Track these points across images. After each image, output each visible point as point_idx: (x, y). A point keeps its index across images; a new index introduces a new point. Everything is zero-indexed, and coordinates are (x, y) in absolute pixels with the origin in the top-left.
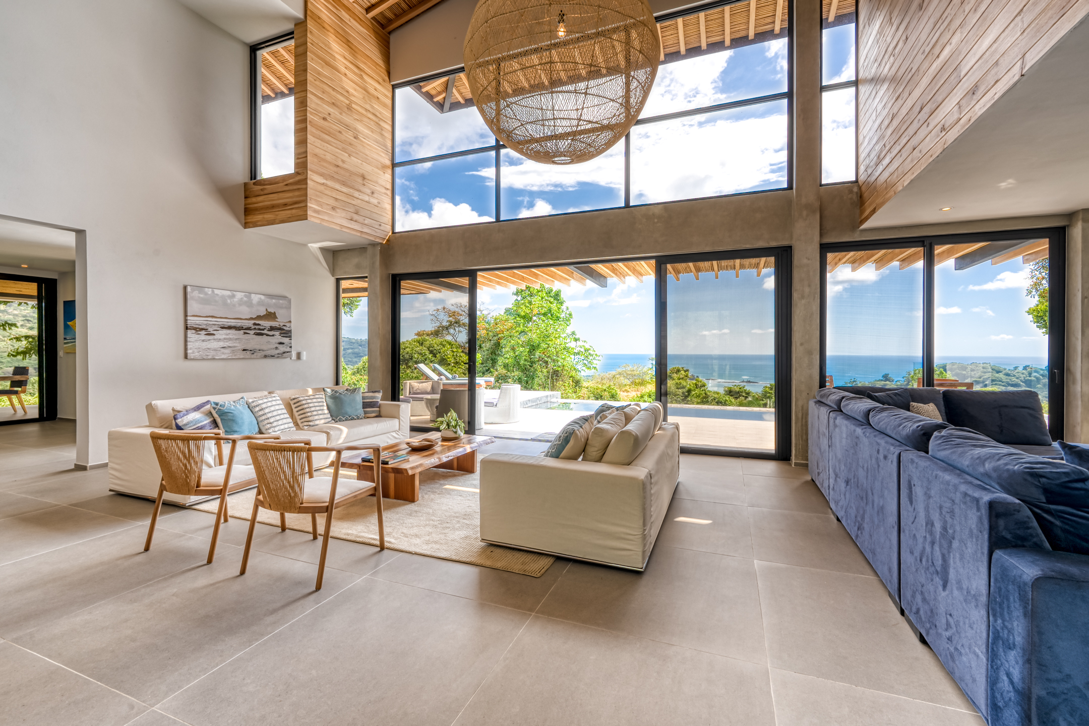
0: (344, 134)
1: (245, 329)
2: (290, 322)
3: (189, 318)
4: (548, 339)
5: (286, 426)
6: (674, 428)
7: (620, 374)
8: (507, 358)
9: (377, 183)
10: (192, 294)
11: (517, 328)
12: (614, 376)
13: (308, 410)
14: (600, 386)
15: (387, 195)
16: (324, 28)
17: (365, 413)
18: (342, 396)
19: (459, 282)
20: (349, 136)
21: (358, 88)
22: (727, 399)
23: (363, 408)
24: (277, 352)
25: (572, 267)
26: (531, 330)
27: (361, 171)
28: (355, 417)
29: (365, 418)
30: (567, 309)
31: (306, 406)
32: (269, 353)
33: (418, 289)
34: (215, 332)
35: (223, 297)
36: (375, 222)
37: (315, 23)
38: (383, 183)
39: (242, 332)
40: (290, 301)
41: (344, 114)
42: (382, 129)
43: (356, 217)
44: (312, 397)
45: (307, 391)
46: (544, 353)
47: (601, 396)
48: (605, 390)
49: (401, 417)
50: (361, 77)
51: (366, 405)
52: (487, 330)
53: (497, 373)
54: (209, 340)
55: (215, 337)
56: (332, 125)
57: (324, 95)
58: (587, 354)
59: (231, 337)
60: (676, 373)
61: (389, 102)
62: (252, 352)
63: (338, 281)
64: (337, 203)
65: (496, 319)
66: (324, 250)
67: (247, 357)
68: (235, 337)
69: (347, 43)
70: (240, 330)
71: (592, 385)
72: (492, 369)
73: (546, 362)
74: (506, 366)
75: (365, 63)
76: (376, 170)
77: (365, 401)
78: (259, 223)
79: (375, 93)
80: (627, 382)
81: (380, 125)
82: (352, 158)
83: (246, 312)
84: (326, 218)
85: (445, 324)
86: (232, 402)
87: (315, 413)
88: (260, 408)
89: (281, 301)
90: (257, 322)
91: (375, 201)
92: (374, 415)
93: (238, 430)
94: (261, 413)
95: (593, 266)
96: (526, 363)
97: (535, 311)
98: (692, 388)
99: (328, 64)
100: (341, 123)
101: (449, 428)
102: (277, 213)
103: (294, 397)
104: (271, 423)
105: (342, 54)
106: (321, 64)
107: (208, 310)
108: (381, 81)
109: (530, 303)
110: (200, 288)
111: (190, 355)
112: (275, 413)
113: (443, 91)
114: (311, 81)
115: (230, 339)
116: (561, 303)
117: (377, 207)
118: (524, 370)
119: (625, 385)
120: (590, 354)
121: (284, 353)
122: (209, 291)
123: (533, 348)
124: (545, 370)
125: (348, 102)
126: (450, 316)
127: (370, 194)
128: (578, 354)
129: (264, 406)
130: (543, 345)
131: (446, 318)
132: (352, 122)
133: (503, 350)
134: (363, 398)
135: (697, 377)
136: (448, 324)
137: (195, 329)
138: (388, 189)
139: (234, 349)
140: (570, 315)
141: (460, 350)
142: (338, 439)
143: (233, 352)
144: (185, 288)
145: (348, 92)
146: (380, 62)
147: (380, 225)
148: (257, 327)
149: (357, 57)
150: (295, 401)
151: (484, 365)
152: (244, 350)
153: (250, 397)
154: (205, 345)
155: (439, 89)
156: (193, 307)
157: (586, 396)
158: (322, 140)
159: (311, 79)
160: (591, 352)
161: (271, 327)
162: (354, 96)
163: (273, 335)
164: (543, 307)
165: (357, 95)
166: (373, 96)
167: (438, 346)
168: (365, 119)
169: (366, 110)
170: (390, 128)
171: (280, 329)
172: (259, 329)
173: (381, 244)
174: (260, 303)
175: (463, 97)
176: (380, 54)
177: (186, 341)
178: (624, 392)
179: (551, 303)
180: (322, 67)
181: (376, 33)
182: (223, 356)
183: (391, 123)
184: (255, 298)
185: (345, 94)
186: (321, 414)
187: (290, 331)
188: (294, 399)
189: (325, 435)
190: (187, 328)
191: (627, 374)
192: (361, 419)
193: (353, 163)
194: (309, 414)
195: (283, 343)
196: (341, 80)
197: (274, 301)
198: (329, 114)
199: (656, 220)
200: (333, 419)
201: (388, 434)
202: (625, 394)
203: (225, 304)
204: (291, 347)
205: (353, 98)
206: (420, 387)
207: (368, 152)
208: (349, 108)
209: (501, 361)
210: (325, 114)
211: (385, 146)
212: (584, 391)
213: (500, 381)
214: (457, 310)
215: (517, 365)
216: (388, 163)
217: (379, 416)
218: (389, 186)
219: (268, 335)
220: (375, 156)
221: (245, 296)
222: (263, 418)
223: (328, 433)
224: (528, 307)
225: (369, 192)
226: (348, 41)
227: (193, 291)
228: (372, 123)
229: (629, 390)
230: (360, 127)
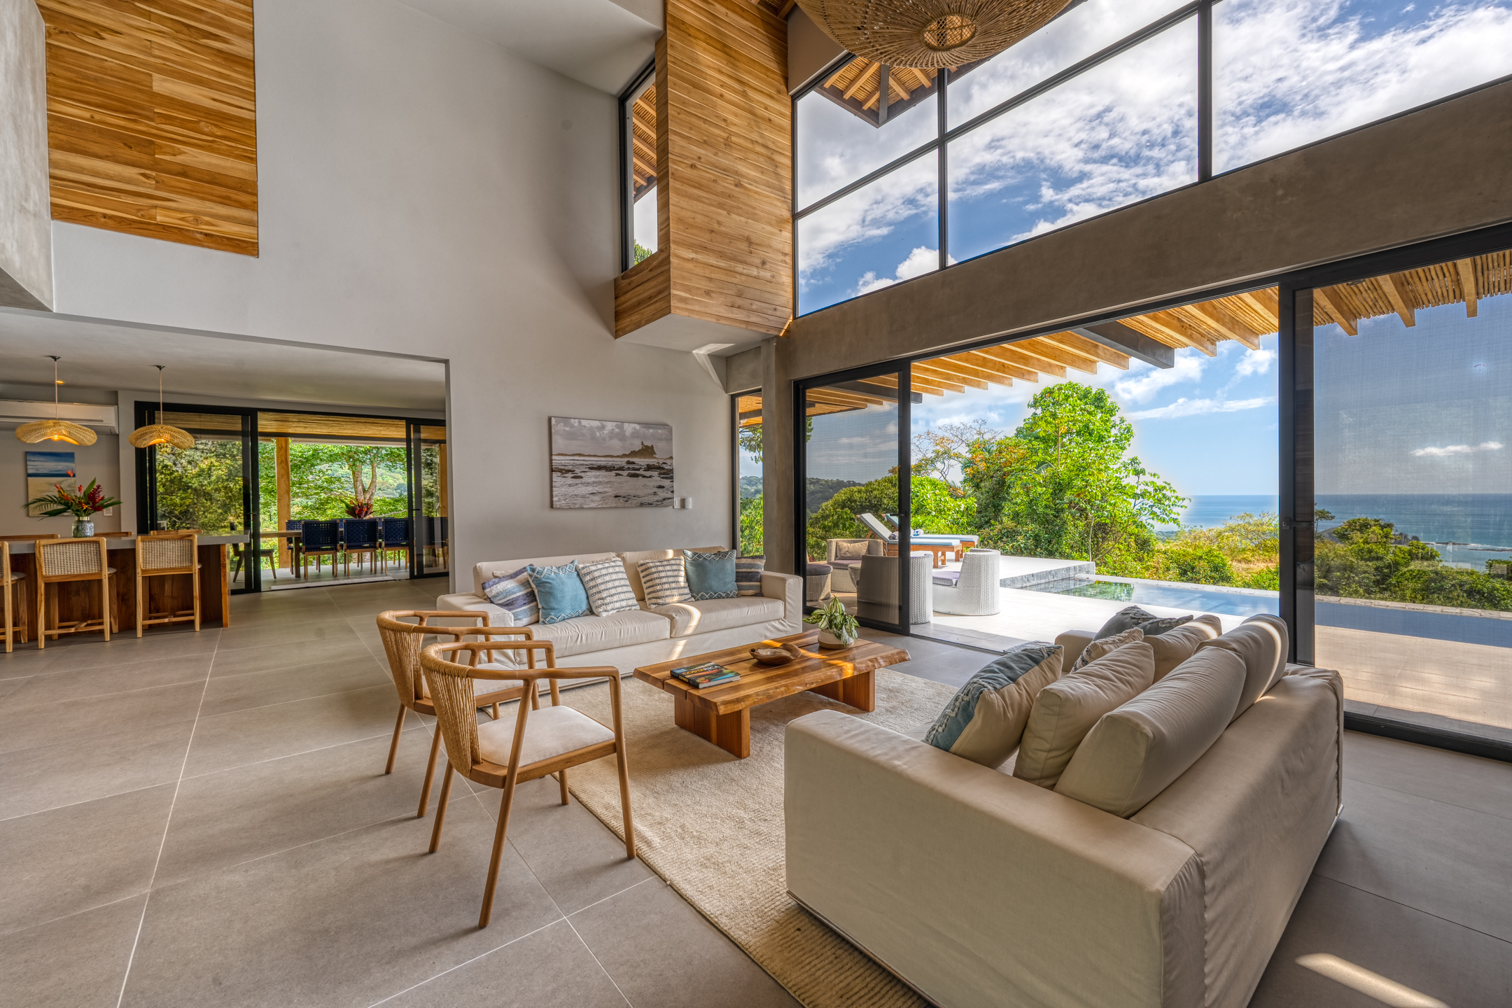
0: (721, 182)
1: (617, 470)
2: (671, 458)
3: (554, 457)
4: (1087, 473)
5: (624, 603)
6: (1322, 687)
7: (1232, 530)
8: (1016, 503)
9: (770, 247)
10: (558, 427)
11: (1033, 458)
12: (1220, 534)
13: (658, 581)
14: (1191, 550)
15: (786, 262)
16: (690, 35)
17: (740, 588)
18: (707, 563)
19: (885, 381)
20: (727, 185)
21: (740, 111)
22: (1498, 586)
23: (737, 581)
24: (656, 498)
25: (1081, 329)
26: (1056, 459)
27: (747, 233)
28: (724, 595)
29: (738, 596)
30: (1122, 421)
31: (655, 576)
32: (645, 500)
33: (848, 403)
34: (582, 474)
35: (591, 428)
36: (766, 305)
37: (678, 31)
38: (780, 246)
39: (613, 473)
40: (670, 430)
41: (720, 154)
42: (776, 165)
43: (739, 301)
44: (673, 562)
45: (665, 553)
46: (1079, 495)
47: (1193, 568)
48: (1201, 558)
49: (787, 598)
50: (744, 95)
51: (740, 577)
52: (986, 461)
53: (999, 527)
54: (577, 484)
55: (583, 480)
56: (703, 173)
57: (692, 132)
58: (1160, 497)
59: (600, 479)
60: (1361, 530)
61: (787, 123)
62: (626, 499)
63: (733, 398)
64: (711, 285)
65: (999, 444)
66: (713, 357)
67: (620, 505)
68: (606, 480)
69: (725, 49)
70: (611, 470)
71: (1174, 549)
72: (992, 522)
73: (1082, 510)
74: (1016, 516)
75: (750, 73)
76: (768, 228)
77: (741, 570)
78: (627, 329)
79: (766, 114)
80: (1247, 544)
81: (773, 160)
82: (733, 216)
83: (617, 447)
84: (697, 308)
85: (930, 455)
86: (554, 568)
87: (666, 586)
88: (591, 577)
89: (660, 431)
90: (631, 460)
91: (767, 275)
92: (751, 592)
93: (556, 607)
94: (592, 584)
95: (1127, 321)
96: (1048, 511)
97: (1063, 430)
98: (1402, 561)
99: (696, 86)
100: (717, 167)
101: (831, 627)
102: (643, 311)
103: (642, 562)
104: (603, 599)
105: (717, 67)
106: (687, 88)
107: (575, 446)
108: (773, 92)
109: (1054, 416)
110: (565, 419)
111: (556, 504)
112: (610, 585)
113: (876, 89)
114: (673, 116)
115: (600, 483)
116: (1111, 412)
117: (771, 282)
118: (1045, 522)
119: (1244, 550)
120: (1164, 496)
121: (664, 499)
122: (575, 423)
123: (1059, 488)
124: (1081, 524)
125: (725, 135)
126: (937, 445)
127: (760, 265)
128: (1143, 495)
129: (596, 574)
130: (1079, 483)
131: (932, 448)
132: (732, 164)
133: (1012, 491)
134: (738, 566)
135: (1416, 538)
136: (933, 455)
137: (561, 471)
138: (786, 254)
139: (604, 495)
140: (1128, 430)
141: (945, 493)
142: (686, 627)
143: (604, 499)
144: (550, 420)
145: (725, 120)
146: (773, 66)
147: (775, 310)
148: (631, 466)
149: (737, 66)
150: (643, 567)
151: (984, 514)
152: (616, 497)
153: (581, 561)
154: (572, 491)
155: (869, 88)
156: (559, 443)
157: (1161, 566)
158: (691, 197)
159: (673, 113)
160: (1168, 493)
161: (648, 465)
162: (735, 125)
163: (650, 477)
164: (1077, 420)
165: (738, 123)
166: (763, 119)
167: (916, 486)
168: (752, 156)
169: (753, 142)
170: (788, 162)
171: (659, 468)
172: (634, 469)
173: (777, 337)
174: (635, 435)
175: (906, 90)
176: (772, 54)
177: (551, 487)
178: (1240, 561)
179: (1090, 413)
180: (689, 93)
181: (766, 24)
182: (593, 505)
183: (790, 155)
184: (629, 429)
185: (723, 124)
186: (674, 588)
187: (671, 471)
188: (642, 565)
189: (668, 620)
190: (552, 470)
191: (1248, 531)
192: (732, 597)
193: (733, 223)
194: (658, 587)
195: (663, 487)
196: (714, 106)
197: (651, 431)
198: (700, 158)
199: (1280, 192)
200: (692, 596)
201: (766, 624)
202: (1244, 565)
203: (593, 438)
204: (673, 492)
205: (733, 129)
206: (851, 549)
207: (753, 203)
208: (728, 143)
209: (1007, 508)
210: (693, 159)
211: (782, 190)
212: (1160, 558)
213: (1005, 539)
214: (946, 434)
215: (1032, 514)
216: (787, 214)
217: (760, 594)
218: (788, 249)
219: (644, 476)
220: (768, 208)
221: (617, 426)
222: (594, 590)
223: (672, 619)
224: (1050, 423)
225: (758, 261)
226: (725, 46)
227: (558, 423)
228: (761, 159)
229: (1252, 559)
230: (743, 168)
